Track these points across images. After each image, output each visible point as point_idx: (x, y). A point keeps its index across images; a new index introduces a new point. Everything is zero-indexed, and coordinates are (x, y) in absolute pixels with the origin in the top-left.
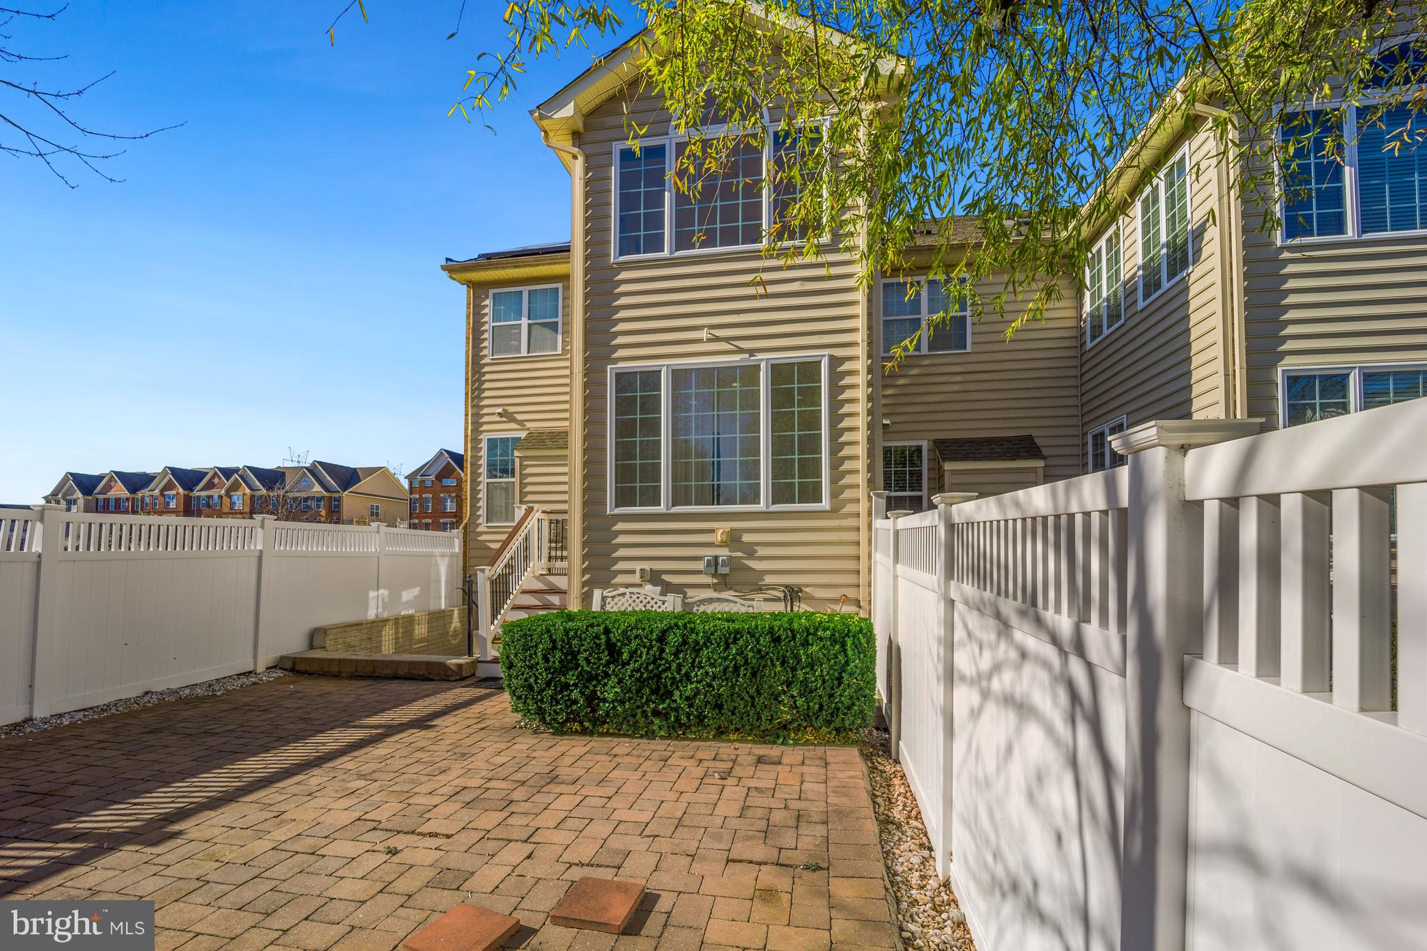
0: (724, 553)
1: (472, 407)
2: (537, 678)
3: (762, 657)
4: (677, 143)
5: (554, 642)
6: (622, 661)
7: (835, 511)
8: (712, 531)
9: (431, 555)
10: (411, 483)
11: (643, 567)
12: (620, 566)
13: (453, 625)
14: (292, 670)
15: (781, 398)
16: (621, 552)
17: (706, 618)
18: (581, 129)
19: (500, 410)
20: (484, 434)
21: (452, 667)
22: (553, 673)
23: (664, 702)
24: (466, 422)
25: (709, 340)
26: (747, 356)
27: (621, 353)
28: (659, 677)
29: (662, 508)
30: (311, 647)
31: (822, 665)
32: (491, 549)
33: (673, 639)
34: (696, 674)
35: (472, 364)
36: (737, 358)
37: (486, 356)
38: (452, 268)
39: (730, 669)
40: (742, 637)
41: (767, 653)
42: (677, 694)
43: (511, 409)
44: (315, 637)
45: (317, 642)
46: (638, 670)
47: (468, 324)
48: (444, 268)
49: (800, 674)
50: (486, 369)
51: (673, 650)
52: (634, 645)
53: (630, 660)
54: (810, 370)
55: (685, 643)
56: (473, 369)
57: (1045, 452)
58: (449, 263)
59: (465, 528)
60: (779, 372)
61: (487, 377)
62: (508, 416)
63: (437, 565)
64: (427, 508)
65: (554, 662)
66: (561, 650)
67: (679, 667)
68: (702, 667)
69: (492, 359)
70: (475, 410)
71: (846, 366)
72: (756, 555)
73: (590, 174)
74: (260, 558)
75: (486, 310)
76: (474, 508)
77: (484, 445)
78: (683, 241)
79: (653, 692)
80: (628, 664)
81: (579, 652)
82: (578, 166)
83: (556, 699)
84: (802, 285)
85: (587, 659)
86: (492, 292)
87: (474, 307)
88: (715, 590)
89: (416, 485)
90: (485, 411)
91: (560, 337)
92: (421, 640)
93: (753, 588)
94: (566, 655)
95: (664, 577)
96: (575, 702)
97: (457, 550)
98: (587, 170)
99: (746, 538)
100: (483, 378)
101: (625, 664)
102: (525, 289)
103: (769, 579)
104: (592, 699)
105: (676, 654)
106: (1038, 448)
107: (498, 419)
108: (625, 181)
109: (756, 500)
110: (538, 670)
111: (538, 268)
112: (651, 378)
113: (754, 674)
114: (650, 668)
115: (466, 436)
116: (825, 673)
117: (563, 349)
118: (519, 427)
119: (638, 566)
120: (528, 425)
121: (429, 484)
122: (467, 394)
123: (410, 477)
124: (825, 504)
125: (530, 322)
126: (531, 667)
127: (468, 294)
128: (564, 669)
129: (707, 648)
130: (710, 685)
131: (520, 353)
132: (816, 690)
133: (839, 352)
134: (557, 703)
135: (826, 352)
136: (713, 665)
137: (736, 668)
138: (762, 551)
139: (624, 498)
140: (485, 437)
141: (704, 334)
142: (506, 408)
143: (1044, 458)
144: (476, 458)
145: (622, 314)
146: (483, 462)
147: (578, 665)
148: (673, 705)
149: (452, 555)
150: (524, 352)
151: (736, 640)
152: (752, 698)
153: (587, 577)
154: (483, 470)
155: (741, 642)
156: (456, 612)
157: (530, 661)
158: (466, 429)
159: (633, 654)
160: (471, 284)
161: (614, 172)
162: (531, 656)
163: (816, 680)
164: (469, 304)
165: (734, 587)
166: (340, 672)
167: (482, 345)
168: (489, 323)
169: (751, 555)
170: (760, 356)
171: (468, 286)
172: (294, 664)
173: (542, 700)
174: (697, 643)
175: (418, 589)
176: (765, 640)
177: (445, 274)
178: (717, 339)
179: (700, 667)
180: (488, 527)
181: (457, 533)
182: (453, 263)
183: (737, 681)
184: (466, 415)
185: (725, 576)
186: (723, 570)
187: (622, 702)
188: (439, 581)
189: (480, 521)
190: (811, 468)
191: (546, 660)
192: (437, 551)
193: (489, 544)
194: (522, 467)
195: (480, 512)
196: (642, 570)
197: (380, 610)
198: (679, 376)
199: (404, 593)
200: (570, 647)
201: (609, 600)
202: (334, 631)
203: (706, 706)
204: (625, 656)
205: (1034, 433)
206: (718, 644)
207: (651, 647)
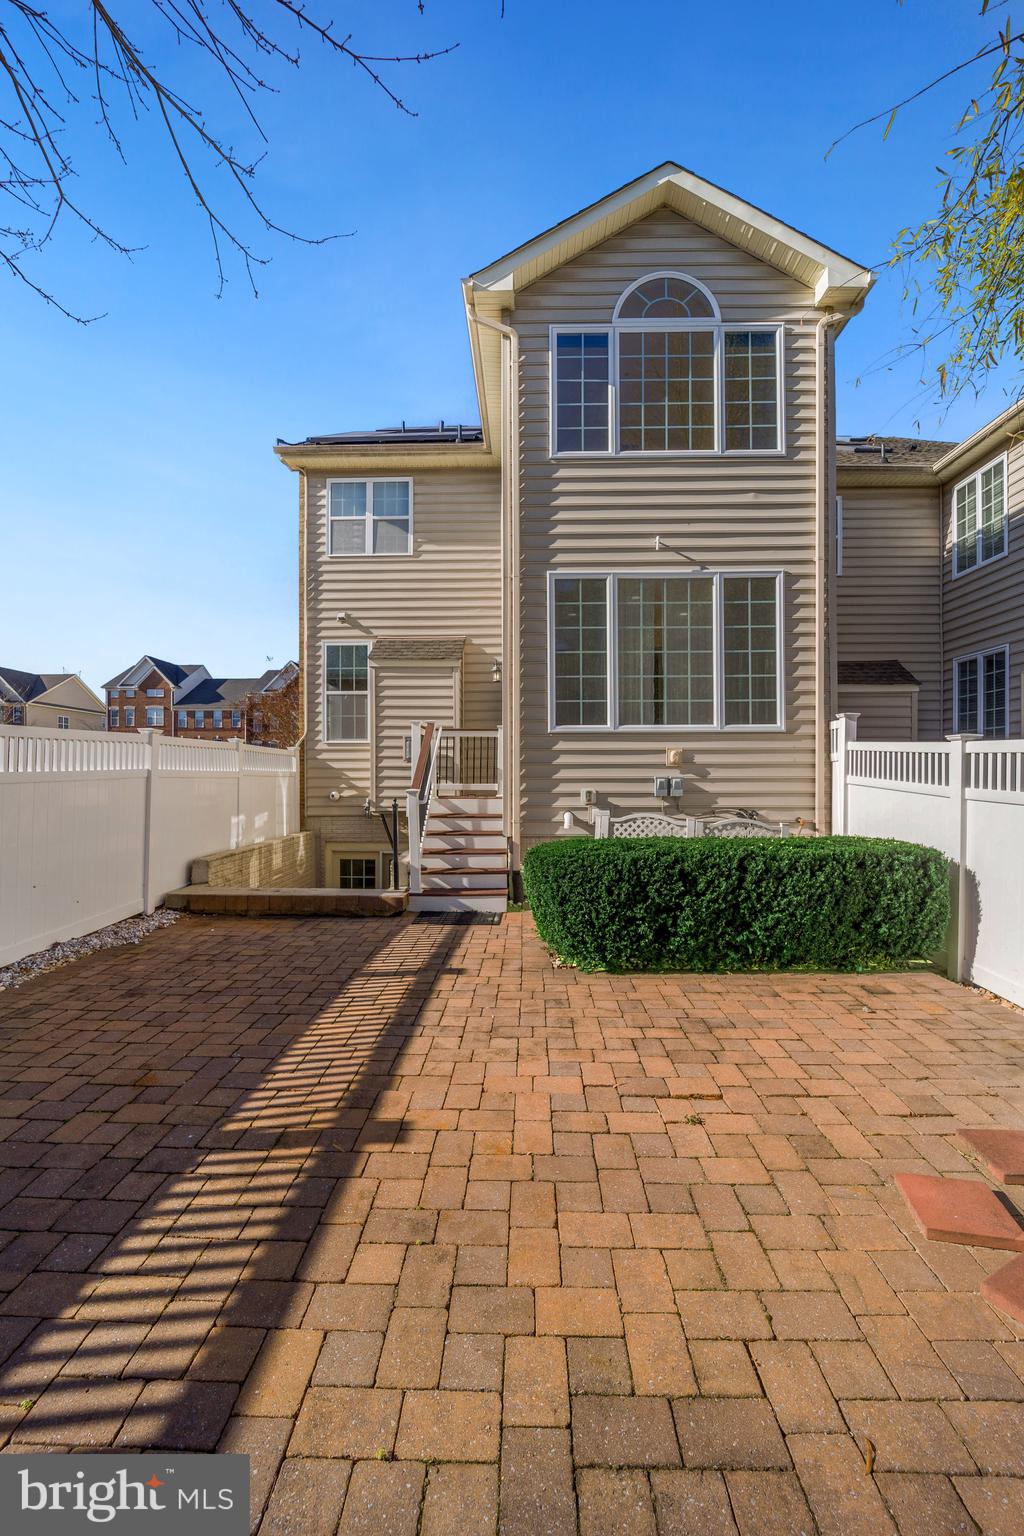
0: (676, 775)
1: (308, 610)
2: (598, 913)
3: (847, 883)
4: (620, 334)
5: (620, 872)
6: (696, 892)
7: (790, 732)
8: (663, 752)
9: (275, 776)
10: (109, 694)
11: (589, 789)
12: (562, 788)
13: (300, 854)
14: (186, 909)
15: (733, 614)
16: (563, 774)
17: (723, 844)
18: (513, 308)
19: (342, 615)
20: (323, 640)
21: (390, 902)
22: (617, 908)
23: (739, 934)
24: (301, 627)
25: (661, 550)
26: (698, 568)
27: (560, 558)
28: (736, 907)
29: (609, 727)
30: (189, 882)
31: (906, 891)
32: (333, 768)
33: (756, 866)
34: (779, 904)
35: (308, 562)
36: (688, 570)
37: (323, 553)
38: (285, 450)
39: (815, 897)
40: (827, 863)
41: (852, 880)
42: (756, 926)
43: (355, 614)
44: (194, 870)
45: (195, 877)
46: (715, 901)
47: (302, 516)
48: (277, 451)
49: (884, 901)
50: (324, 568)
51: (755, 878)
52: (710, 874)
53: (707, 889)
54: (764, 586)
55: (767, 871)
56: (308, 567)
57: (917, 677)
58: (281, 445)
59: (302, 745)
60: (734, 588)
61: (326, 577)
62: (350, 622)
63: (280, 787)
64: (130, 720)
65: (619, 895)
66: (628, 881)
67: (760, 896)
68: (786, 896)
69: (331, 557)
70: (311, 614)
71: (801, 584)
72: (709, 777)
73: (523, 357)
74: (148, 779)
75: (323, 502)
76: (313, 723)
77: (323, 653)
78: (628, 441)
79: (728, 924)
80: (704, 894)
81: (648, 883)
82: (510, 348)
83: (619, 936)
84: (756, 497)
85: (657, 890)
86: (329, 481)
87: (308, 496)
88: (666, 814)
89: (115, 695)
90: (324, 615)
91: (411, 537)
92: (279, 871)
93: (706, 811)
94: (634, 887)
95: (610, 800)
96: (642, 937)
97: (294, 770)
98: (521, 352)
99: (699, 759)
100: (320, 579)
101: (699, 895)
102: (370, 482)
103: (722, 802)
104: (662, 935)
105: (758, 883)
106: (909, 673)
107: (340, 624)
108: (564, 369)
109: (708, 719)
110: (599, 904)
111: (389, 458)
112: (595, 587)
113: (837, 902)
114: (729, 898)
115: (301, 643)
116: (909, 899)
117: (415, 551)
118: (364, 634)
119: (583, 789)
120: (375, 632)
121: (131, 694)
122: (301, 595)
123: (109, 687)
124: (780, 724)
125: (376, 518)
126: (591, 902)
127: (302, 482)
128: (632, 900)
129: (791, 876)
130: (792, 915)
131: (364, 552)
132: (898, 916)
133: (794, 570)
134: (622, 939)
135: (781, 568)
136: (797, 894)
137: (821, 898)
138: (714, 773)
139: (565, 715)
140: (324, 644)
141: (656, 542)
142: (349, 612)
143: (918, 683)
144: (313, 667)
145: (561, 515)
146: (323, 671)
147: (646, 898)
148: (752, 937)
149: (291, 775)
150: (369, 551)
151: (821, 868)
152: (832, 926)
153: (525, 800)
154: (322, 681)
155: (827, 869)
156: (302, 839)
157: (590, 895)
158: (301, 635)
159: (710, 883)
160: (303, 471)
161: (551, 357)
162: (591, 888)
163: (900, 906)
164: (302, 493)
165: (687, 811)
166: (247, 911)
167: (319, 541)
168: (326, 517)
169: (704, 777)
170: (712, 569)
171: (301, 472)
172: (188, 902)
173: (603, 938)
174: (779, 870)
175: (266, 814)
176: (851, 867)
177: (277, 458)
178: (665, 549)
179: (784, 896)
180: (329, 744)
181: (293, 750)
182: (284, 445)
183: (822, 909)
184: (301, 619)
185: (676, 798)
186: (675, 793)
187: (695, 936)
188: (282, 805)
189: (320, 737)
190: (766, 688)
191: (610, 892)
192: (281, 770)
193: (331, 764)
194: (378, 679)
195: (320, 728)
196: (589, 793)
197: (240, 838)
198: (626, 586)
199: (257, 818)
200: (639, 878)
201: (617, 826)
202: (215, 863)
203: (785, 937)
204: (701, 886)
205: (901, 658)
206: (803, 871)
207: (729, 877)
